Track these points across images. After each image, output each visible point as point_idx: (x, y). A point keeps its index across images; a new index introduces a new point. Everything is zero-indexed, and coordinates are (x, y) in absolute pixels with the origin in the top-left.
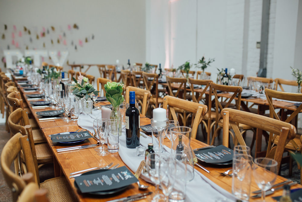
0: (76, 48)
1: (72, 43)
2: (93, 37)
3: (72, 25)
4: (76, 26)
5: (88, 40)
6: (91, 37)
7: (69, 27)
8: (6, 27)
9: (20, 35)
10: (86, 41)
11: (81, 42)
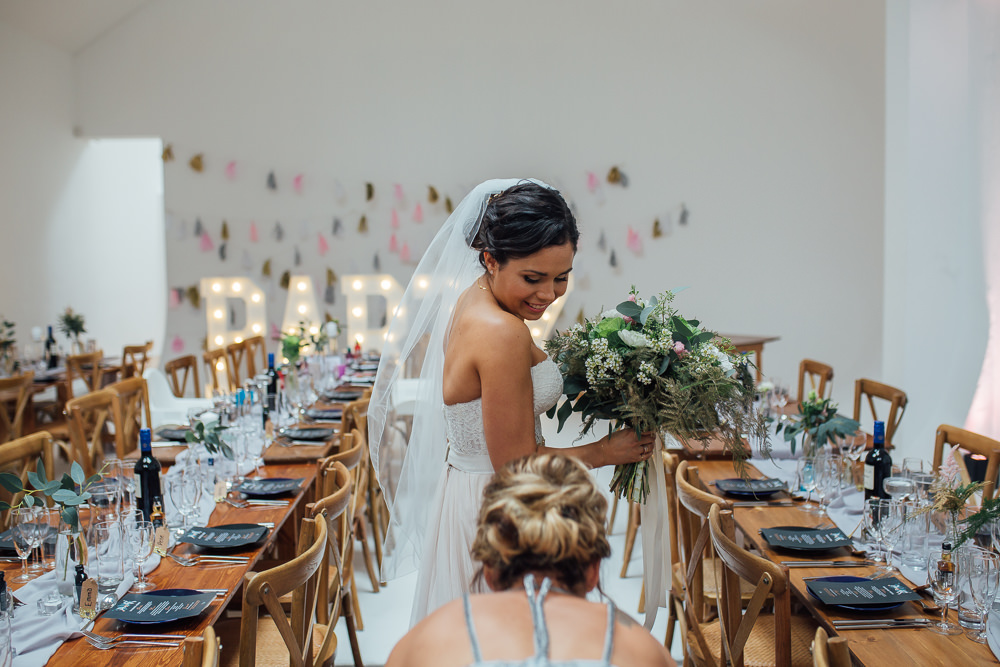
0: (613, 261)
1: (602, 243)
2: (684, 218)
3: (603, 174)
4: (616, 177)
5: (663, 227)
6: (676, 217)
7: (592, 179)
8: (370, 192)
9: (418, 217)
10: (657, 232)
11: (633, 238)
